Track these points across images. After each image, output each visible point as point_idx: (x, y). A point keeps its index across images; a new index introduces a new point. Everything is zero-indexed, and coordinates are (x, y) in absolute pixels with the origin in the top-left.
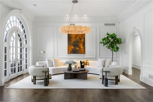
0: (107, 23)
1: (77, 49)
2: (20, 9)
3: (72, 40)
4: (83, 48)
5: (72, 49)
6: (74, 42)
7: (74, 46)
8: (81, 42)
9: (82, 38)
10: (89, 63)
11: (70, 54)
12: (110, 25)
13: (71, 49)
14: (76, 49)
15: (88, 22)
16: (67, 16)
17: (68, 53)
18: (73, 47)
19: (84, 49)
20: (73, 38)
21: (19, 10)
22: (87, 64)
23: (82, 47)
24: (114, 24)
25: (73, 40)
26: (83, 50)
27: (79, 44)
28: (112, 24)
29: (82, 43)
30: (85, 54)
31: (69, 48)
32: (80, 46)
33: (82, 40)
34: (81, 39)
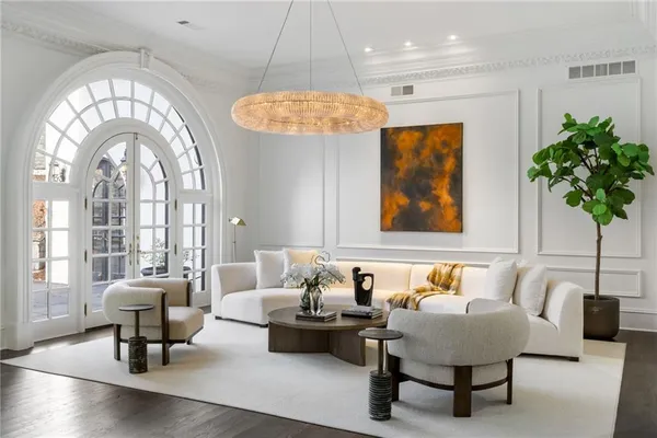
0: (581, 64)
1: (424, 210)
2: (138, 50)
3: (398, 163)
4: (452, 205)
5: (399, 207)
6: (408, 172)
7: (408, 193)
8: (442, 174)
9: (448, 155)
10: (460, 281)
11: (389, 230)
12: (602, 70)
13: (395, 207)
14: (420, 209)
15: (478, 70)
16: (368, 50)
17: (382, 230)
18: (403, 200)
19: (455, 208)
20: (405, 156)
21: (136, 54)
22: (453, 284)
23: (446, 198)
24: (630, 67)
25: (404, 165)
26: (450, 214)
27: (434, 185)
28: (615, 68)
29: (447, 180)
30: (463, 236)
31: (387, 204)
32: (434, 192)
33: (449, 164)
34: (440, 158)
